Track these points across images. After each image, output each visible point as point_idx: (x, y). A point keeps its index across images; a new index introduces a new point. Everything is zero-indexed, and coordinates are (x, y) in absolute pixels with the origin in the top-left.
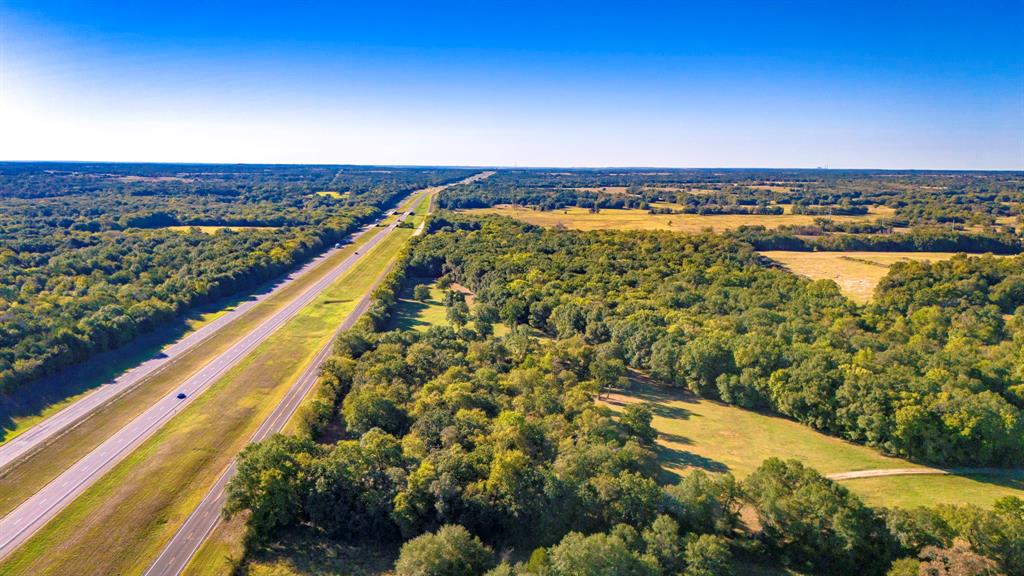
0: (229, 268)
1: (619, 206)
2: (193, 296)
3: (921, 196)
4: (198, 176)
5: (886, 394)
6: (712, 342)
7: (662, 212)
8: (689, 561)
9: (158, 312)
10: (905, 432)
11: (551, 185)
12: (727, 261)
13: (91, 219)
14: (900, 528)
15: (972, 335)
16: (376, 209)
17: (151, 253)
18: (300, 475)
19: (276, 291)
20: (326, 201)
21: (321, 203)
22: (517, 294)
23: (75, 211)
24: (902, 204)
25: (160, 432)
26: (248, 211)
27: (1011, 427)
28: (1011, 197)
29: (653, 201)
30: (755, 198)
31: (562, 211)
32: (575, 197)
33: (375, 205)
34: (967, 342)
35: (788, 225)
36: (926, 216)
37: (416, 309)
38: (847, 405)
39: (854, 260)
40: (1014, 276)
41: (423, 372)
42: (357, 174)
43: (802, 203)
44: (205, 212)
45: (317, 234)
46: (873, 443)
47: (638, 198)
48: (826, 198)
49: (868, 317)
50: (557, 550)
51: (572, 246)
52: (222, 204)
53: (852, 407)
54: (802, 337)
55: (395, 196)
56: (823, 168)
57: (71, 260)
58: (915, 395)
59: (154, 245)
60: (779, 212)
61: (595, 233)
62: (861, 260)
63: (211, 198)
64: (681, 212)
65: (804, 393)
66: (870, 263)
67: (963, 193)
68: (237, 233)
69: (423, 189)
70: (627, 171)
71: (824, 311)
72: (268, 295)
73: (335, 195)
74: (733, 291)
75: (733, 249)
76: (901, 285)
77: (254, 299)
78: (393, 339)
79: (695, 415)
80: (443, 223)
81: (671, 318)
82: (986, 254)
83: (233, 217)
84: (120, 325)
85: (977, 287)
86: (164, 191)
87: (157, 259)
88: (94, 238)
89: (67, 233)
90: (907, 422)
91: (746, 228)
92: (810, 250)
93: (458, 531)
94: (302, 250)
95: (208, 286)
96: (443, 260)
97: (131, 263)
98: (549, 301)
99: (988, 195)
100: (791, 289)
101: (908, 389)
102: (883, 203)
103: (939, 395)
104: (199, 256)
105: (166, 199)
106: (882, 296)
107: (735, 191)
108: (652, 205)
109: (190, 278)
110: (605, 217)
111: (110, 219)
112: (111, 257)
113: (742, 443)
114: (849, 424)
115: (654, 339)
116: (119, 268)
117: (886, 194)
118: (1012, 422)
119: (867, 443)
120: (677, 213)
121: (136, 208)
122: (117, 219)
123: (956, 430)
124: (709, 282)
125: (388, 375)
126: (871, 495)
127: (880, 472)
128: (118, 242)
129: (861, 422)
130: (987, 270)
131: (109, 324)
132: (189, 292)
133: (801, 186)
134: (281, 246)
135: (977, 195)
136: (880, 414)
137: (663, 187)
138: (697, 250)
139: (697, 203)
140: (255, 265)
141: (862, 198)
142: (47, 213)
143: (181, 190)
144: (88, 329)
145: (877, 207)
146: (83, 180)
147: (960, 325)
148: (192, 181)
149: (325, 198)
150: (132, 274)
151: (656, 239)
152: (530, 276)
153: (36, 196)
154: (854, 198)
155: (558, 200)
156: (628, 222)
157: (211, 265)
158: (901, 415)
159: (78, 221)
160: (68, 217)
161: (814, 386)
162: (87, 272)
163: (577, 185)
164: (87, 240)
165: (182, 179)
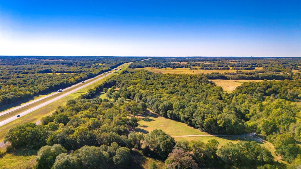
0: (54, 83)
1: (182, 67)
2: (40, 91)
3: (274, 64)
4: (66, 59)
5: (205, 115)
6: (169, 102)
7: (194, 69)
11: (165, 61)
12: (197, 82)
13: (28, 71)
15: (251, 101)
16: (110, 68)
17: (36, 79)
18: (25, 132)
21: (95, 67)
22: (129, 90)
23: (24, 69)
24: (266, 67)
25: (7, 124)
26: (72, 69)
27: (233, 123)
30: (224, 65)
31: (164, 69)
35: (227, 72)
36: (270, 70)
37: (100, 94)
38: (195, 118)
39: (237, 82)
40: (275, 86)
44: (60, 69)
45: (86, 75)
46: (200, 128)
47: (188, 65)
48: (246, 65)
49: (223, 96)
52: (67, 67)
55: (118, 64)
57: (12, 81)
59: (39, 78)
60: (228, 69)
61: (166, 75)
62: (239, 82)
63: (64, 65)
64: (199, 69)
65: (186, 115)
67: (288, 63)
68: (65, 75)
69: (128, 63)
73: (100, 64)
76: (241, 88)
78: (82, 101)
80: (126, 72)
81: (164, 96)
83: (68, 70)
84: (12, 97)
85: (264, 89)
86: (53, 63)
87: (37, 81)
88: (24, 76)
89: (18, 75)
90: (206, 122)
91: (214, 73)
92: (229, 79)
94: (80, 79)
95: (45, 88)
96: (116, 82)
97: (29, 82)
98: (136, 92)
99: (295, 64)
100: (207, 89)
101: (211, 114)
102: (261, 66)
104: (48, 80)
105: (52, 65)
106: (235, 91)
107: (219, 63)
108: (192, 67)
109: (41, 86)
110: (176, 70)
111: (33, 71)
112: (24, 81)
114: (195, 123)
115: (155, 101)
116: (25, 83)
117: (264, 64)
120: (198, 69)
121: (42, 68)
122: (35, 71)
123: (220, 125)
127: (197, 135)
128: (30, 77)
130: (269, 84)
131: (9, 97)
133: (240, 62)
134: (74, 78)
135: (292, 64)
136: (201, 120)
137: (198, 62)
138: (191, 79)
139: (205, 66)
140: (62, 83)
141: (256, 65)
142: (16, 69)
143: (58, 63)
144: (2, 98)
145: (259, 67)
146: (33, 61)
147: (248, 99)
148: (63, 61)
149: (97, 65)
150: (28, 85)
151: (182, 76)
152: (137, 86)
153: (16, 65)
154: (253, 65)
155: (165, 66)
156: (182, 72)
157: (50, 82)
158: (206, 120)
159: (23, 72)
160: (21, 71)
161: (188, 113)
162: (15, 84)
163: (173, 61)
164: (22, 76)
165: (60, 60)
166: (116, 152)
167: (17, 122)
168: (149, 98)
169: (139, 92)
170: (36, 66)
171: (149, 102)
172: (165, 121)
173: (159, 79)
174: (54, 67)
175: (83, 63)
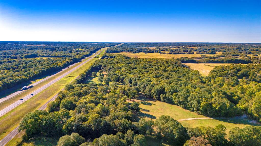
0: (45, 68)
1: (153, 52)
2: (34, 75)
3: (230, 49)
4: (47, 45)
5: (199, 99)
6: (160, 86)
7: (163, 54)
8: (134, 141)
9: (23, 79)
10: (202, 108)
11: (137, 47)
12: (174, 66)
13: (16, 55)
14: (190, 132)
15: (229, 84)
16: (90, 53)
17: (27, 64)
18: (39, 120)
19: (57, 74)
20: (77, 51)
21: (76, 51)
22: (117, 74)
23: (12, 54)
24: (225, 51)
25: (13, 110)
26: (57, 53)
28: (253, 49)
29: (162, 51)
30: (188, 50)
31: (138, 53)
32: (142, 50)
33: (90, 52)
34: (227, 86)
35: (194, 57)
36: (229, 54)
37: (92, 78)
38: (190, 102)
39: (207, 65)
40: (244, 69)
41: (84, 94)
42: (88, 44)
43: (199, 51)
44: (45, 54)
45: (72, 59)
46: (196, 111)
47: (158, 50)
48: (206, 50)
49: (204, 80)
50: (99, 139)
51: (136, 62)
52: (51, 52)
53: (191, 102)
54: (184, 85)
55: (96, 49)
56: (208, 42)
57: (5, 66)
58: (206, 99)
59: (29, 62)
60: (193, 53)
61: (143, 59)
62: (209, 66)
63: (48, 50)
64: (168, 54)
65: (180, 99)
66: (211, 66)
67: (241, 48)
68: (52, 59)
69: (104, 48)
70: (157, 43)
71: (193, 78)
72: (55, 75)
73: (80, 49)
74: (171, 73)
75: (176, 63)
76: (216, 71)
77: (51, 76)
78: (80, 86)
79: (153, 104)
80: (106, 56)
81: (153, 80)
82: (239, 64)
83: (52, 55)
84: (11, 82)
85: (235, 72)
86: (37, 48)
87: (28, 66)
88: (14, 60)
89: (8, 59)
90: (203, 106)
91: (183, 57)
92: (198, 63)
93: (76, 134)
94: (67, 63)
95: (38, 73)
96: (101, 66)
97: (21, 67)
98: (124, 76)
99: (247, 49)
100: (186, 73)
101: (205, 98)
102: (220, 51)
103: (212, 99)
104: (39, 65)
105: (37, 50)
106: (210, 74)
107: (183, 48)
108: (161, 52)
109: (34, 71)
110: (149, 55)
111: (20, 56)
112: (16, 65)
113: (163, 111)
114: (190, 106)
115: (147, 85)
116: (18, 68)
117: (221, 49)
118: (229, 106)
119: (194, 111)
120: (167, 54)
121: (28, 53)
122: (22, 56)
123: (215, 108)
124: (167, 71)
125: (74, 95)
126: (191, 124)
127: (195, 118)
128: (20, 61)
129: (193, 106)
130: (238, 68)
131: (8, 82)
132: (33, 74)
133: (200, 47)
134: (61, 62)
135: (244, 49)
136: (197, 104)
137: (165, 47)
138: (167, 63)
139: (173, 51)
140: (53, 67)
141: (215, 50)
142: (5, 54)
143: (41, 48)
144: (2, 83)
145: (218, 52)
146: (17, 46)
147: (227, 81)
148: (45, 46)
149: (78, 50)
150: (20, 69)
151: (158, 60)
152: (122, 70)
153: (3, 50)
154: (213, 50)
155: (137, 51)
156: (154, 56)
157: (41, 67)
158: (202, 104)
159: (12, 56)
160: (9, 55)
161: (182, 97)
162: (9, 69)
163: (143, 47)
164: (12, 61)
165: (42, 45)
166: (133, 140)
167: (22, 107)
168: (139, 82)
169: (127, 76)
170: (22, 51)
171: (140, 85)
172: (160, 104)
173: (139, 63)
174: (38, 52)
175: (64, 48)
